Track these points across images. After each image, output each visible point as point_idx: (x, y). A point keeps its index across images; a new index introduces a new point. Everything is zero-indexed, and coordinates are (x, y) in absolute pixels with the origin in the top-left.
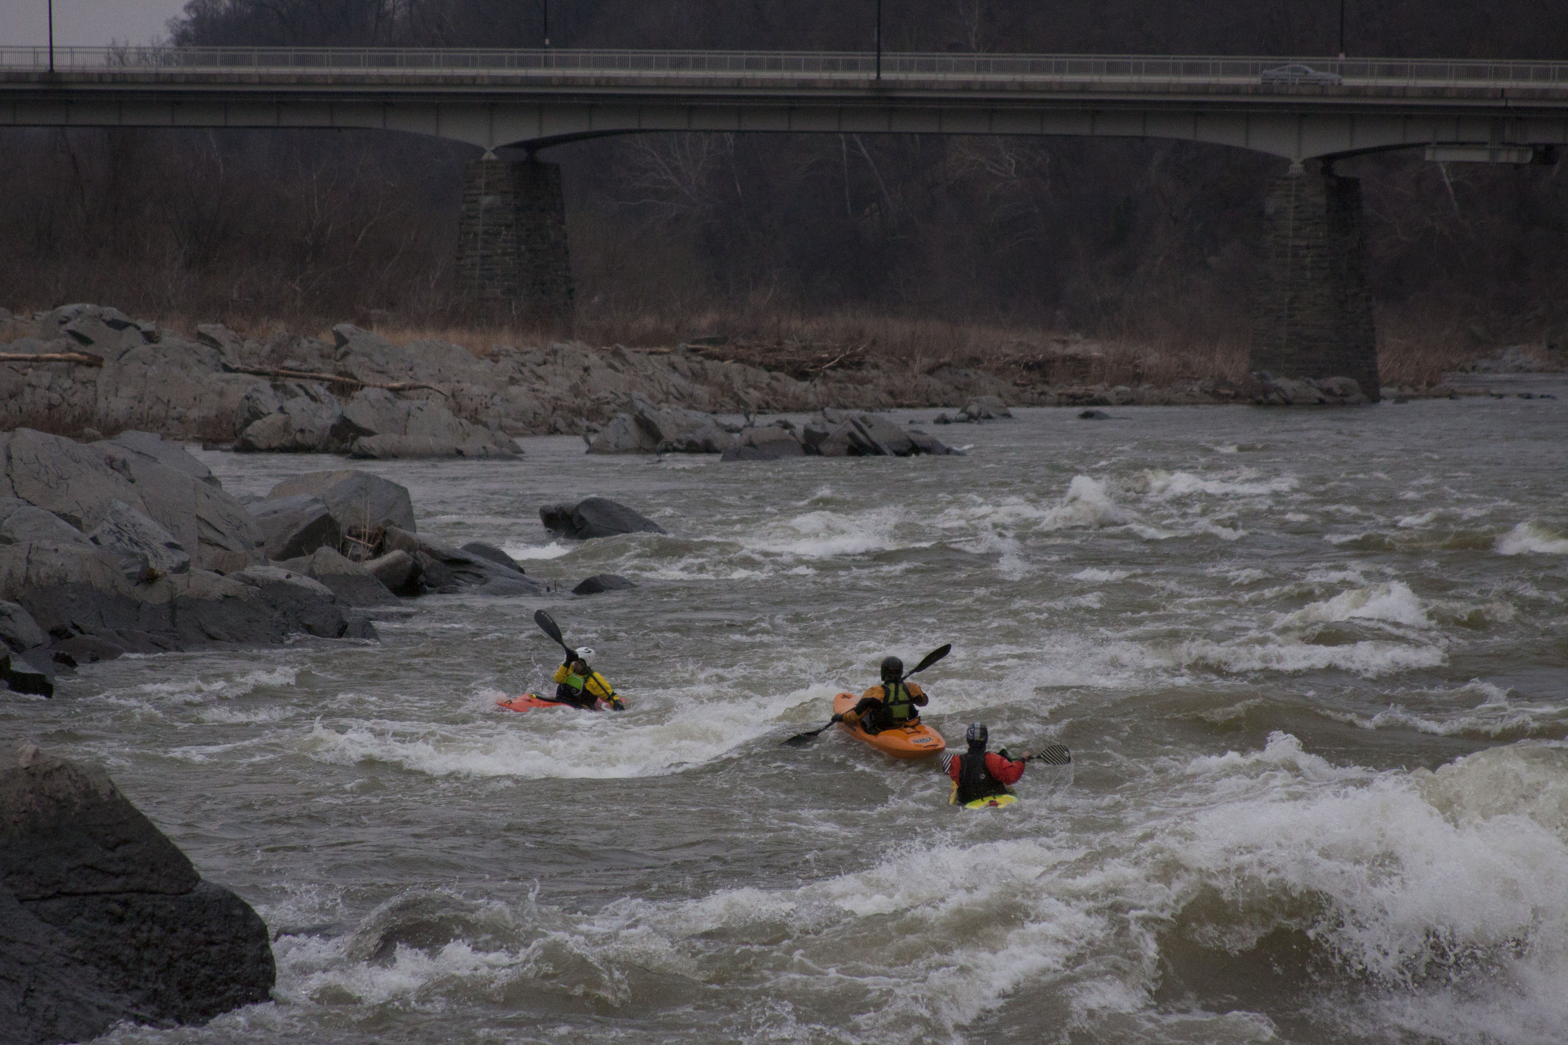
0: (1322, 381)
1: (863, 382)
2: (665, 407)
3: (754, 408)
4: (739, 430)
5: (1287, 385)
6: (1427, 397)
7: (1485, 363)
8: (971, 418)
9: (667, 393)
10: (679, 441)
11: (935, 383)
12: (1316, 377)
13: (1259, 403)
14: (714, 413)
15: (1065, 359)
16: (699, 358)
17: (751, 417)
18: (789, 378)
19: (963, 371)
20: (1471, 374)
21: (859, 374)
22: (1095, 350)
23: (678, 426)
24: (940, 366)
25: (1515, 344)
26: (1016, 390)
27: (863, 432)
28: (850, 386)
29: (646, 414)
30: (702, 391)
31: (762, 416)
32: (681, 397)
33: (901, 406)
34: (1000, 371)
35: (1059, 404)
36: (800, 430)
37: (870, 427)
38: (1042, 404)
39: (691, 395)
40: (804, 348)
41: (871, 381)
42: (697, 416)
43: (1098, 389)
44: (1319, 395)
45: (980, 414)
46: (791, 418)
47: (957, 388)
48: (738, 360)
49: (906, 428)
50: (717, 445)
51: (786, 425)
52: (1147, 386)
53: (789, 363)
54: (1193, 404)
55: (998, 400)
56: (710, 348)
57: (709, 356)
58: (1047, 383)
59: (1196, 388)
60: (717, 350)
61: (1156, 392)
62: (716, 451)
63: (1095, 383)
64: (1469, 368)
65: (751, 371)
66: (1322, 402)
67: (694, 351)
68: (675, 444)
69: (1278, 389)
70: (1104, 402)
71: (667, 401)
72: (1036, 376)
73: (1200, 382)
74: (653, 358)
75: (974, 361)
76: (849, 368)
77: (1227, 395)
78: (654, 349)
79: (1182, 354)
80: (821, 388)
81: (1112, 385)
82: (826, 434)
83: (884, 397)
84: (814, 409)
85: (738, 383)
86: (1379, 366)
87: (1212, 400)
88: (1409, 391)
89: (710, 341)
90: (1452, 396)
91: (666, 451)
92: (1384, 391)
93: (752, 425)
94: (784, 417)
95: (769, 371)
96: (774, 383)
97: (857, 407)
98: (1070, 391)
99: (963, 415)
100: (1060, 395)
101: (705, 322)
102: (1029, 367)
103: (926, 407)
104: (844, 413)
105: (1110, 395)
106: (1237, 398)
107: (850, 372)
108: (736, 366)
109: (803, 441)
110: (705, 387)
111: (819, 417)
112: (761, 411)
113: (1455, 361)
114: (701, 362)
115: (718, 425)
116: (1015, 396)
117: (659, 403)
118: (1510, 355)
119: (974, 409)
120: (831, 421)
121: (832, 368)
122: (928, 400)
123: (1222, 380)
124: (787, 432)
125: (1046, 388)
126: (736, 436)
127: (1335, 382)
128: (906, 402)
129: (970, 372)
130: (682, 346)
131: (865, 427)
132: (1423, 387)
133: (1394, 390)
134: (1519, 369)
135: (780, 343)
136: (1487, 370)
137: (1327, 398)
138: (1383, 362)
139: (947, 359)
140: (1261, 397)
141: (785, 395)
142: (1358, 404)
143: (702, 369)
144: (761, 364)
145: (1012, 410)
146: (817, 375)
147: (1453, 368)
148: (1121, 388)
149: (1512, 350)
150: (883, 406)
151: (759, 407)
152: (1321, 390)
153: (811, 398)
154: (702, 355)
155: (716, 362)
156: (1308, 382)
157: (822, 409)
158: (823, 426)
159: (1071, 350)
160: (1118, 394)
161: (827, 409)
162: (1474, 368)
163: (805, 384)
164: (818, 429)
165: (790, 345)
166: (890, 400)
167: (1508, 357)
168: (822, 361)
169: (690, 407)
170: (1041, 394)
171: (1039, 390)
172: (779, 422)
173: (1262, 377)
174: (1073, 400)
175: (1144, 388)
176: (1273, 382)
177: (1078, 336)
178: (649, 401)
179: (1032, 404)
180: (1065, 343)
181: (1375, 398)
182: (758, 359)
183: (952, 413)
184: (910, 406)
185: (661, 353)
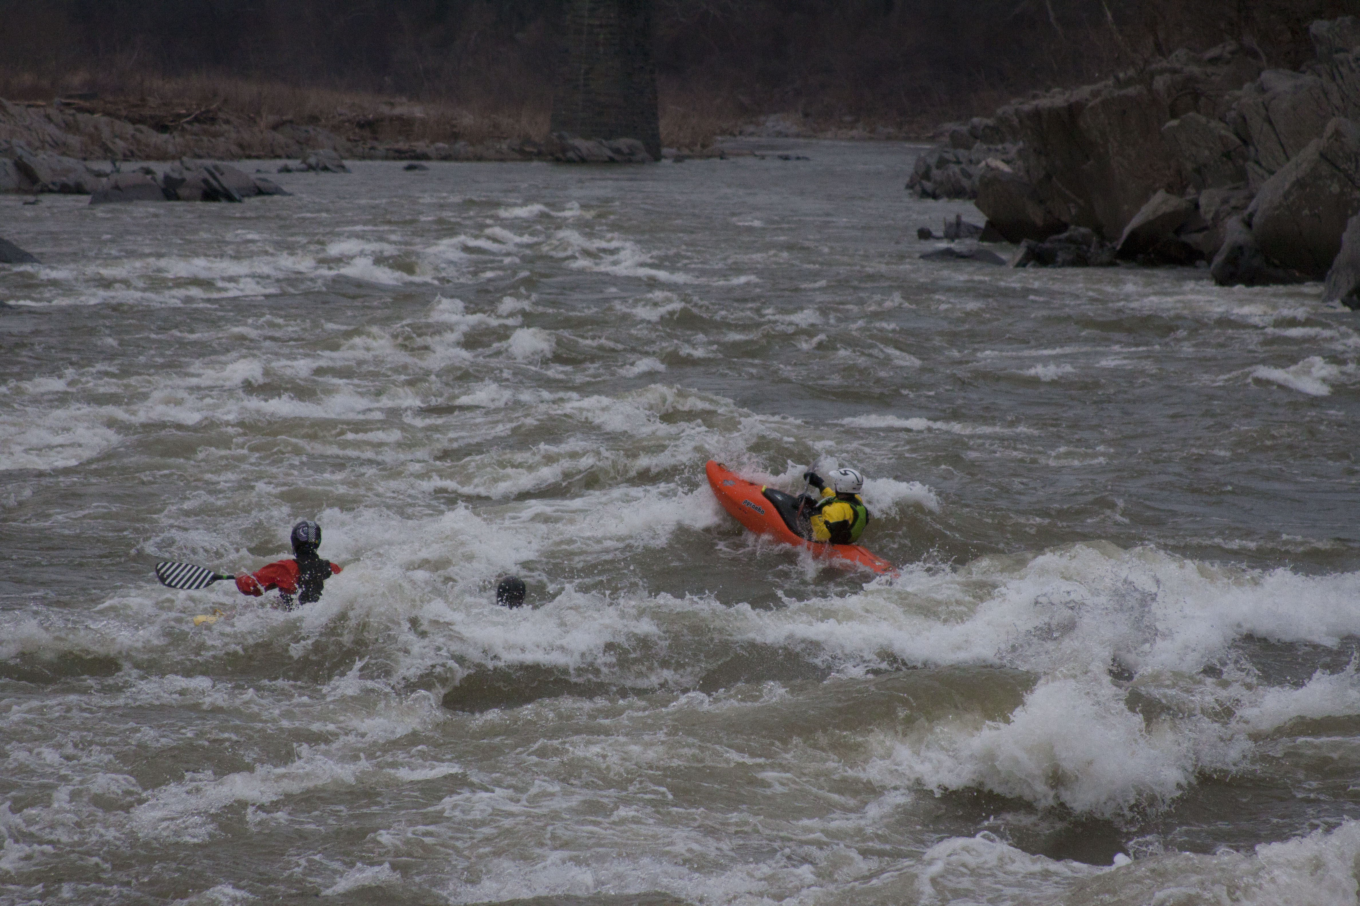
0: (611, 142)
1: (215, 135)
2: (42, 155)
3: (120, 156)
4: (106, 175)
5: (583, 145)
6: (701, 157)
7: (751, 128)
8: (310, 168)
9: (43, 142)
10: (54, 184)
11: (280, 137)
12: (606, 139)
13: (558, 161)
14: (85, 159)
15: (391, 119)
16: (72, 111)
17: (118, 164)
18: (151, 130)
19: (304, 128)
20: (739, 138)
21: (213, 129)
22: (418, 112)
23: (53, 170)
24: (283, 123)
25: (775, 112)
26: (349, 145)
27: (215, 178)
28: (205, 139)
29: (25, 160)
30: (74, 140)
31: (127, 163)
32: (56, 145)
33: (249, 157)
34: (336, 129)
35: (386, 158)
36: (160, 175)
37: (222, 174)
38: (372, 158)
39: (64, 144)
40: (165, 104)
41: (222, 135)
42: (69, 162)
43: (421, 146)
44: (610, 153)
45: (318, 165)
46: (152, 165)
47: (298, 142)
48: (107, 114)
49: (254, 177)
50: (88, 187)
51: (148, 171)
52: (463, 143)
53: (152, 117)
54: (502, 160)
55: (334, 154)
56: (82, 103)
57: (81, 110)
58: (376, 139)
59: (504, 146)
60: (87, 104)
61: (470, 149)
62: (86, 193)
63: (417, 140)
64: (736, 133)
65: (117, 123)
66: (612, 161)
67: (68, 105)
68: (51, 186)
69: (575, 148)
70: (426, 157)
71: (43, 148)
72: (367, 133)
73: (508, 141)
74: (31, 110)
75: (314, 119)
76: (204, 123)
77: (531, 153)
78: (31, 103)
79: (493, 116)
80: (178, 140)
81: (433, 142)
82: (183, 180)
83: (235, 149)
84: (173, 158)
85: (106, 133)
86: (661, 129)
87: (519, 157)
88: (686, 152)
89: (82, 97)
90: (722, 156)
91: (42, 191)
92: (665, 151)
93: (118, 171)
94: (146, 164)
95: (134, 123)
96: (138, 135)
97: (210, 156)
98: (397, 146)
99: (303, 166)
100: (388, 150)
101: (77, 79)
102: (361, 126)
103: (271, 158)
104: (199, 162)
105: (431, 150)
106: (539, 155)
107: (205, 126)
108: (105, 119)
109: (163, 186)
110: (77, 138)
111: (177, 163)
112: (126, 158)
113: (725, 126)
114: (73, 115)
115: (89, 170)
116: (348, 150)
117: (37, 149)
118: (773, 122)
119: (312, 160)
120: (188, 169)
121: (188, 122)
122: (273, 152)
123: (527, 140)
124: (149, 177)
125: (376, 144)
126: (104, 180)
127: (623, 143)
128: (254, 154)
129: (310, 128)
130: (57, 100)
131: (217, 175)
132: (698, 148)
133: (674, 151)
134: (779, 134)
135: (143, 100)
136: (752, 134)
137: (616, 157)
138: (664, 126)
139: (289, 117)
140: (560, 155)
141: (147, 146)
142: (643, 162)
143: (75, 121)
144: (126, 117)
145: (347, 163)
146: (176, 128)
147: (723, 132)
148: (440, 145)
149: (773, 117)
150: (234, 157)
151: (125, 155)
152: (611, 149)
153: (171, 148)
154: (76, 109)
155: (87, 115)
156: (601, 143)
157: (180, 158)
158: (181, 173)
159: (398, 111)
160: (437, 149)
161: (184, 159)
162: (741, 133)
163: (165, 136)
164: (176, 175)
165: (153, 101)
166: (240, 152)
167: (769, 124)
168: (180, 116)
169: (64, 154)
170: (372, 148)
171: (369, 145)
172: (142, 168)
173: (561, 137)
174: (399, 155)
175: (460, 145)
176: (571, 141)
177: (404, 99)
178: (26, 148)
179: (363, 158)
180: (392, 105)
181: (657, 157)
182: (124, 113)
183: (292, 163)
184: (258, 157)
185: (38, 106)
